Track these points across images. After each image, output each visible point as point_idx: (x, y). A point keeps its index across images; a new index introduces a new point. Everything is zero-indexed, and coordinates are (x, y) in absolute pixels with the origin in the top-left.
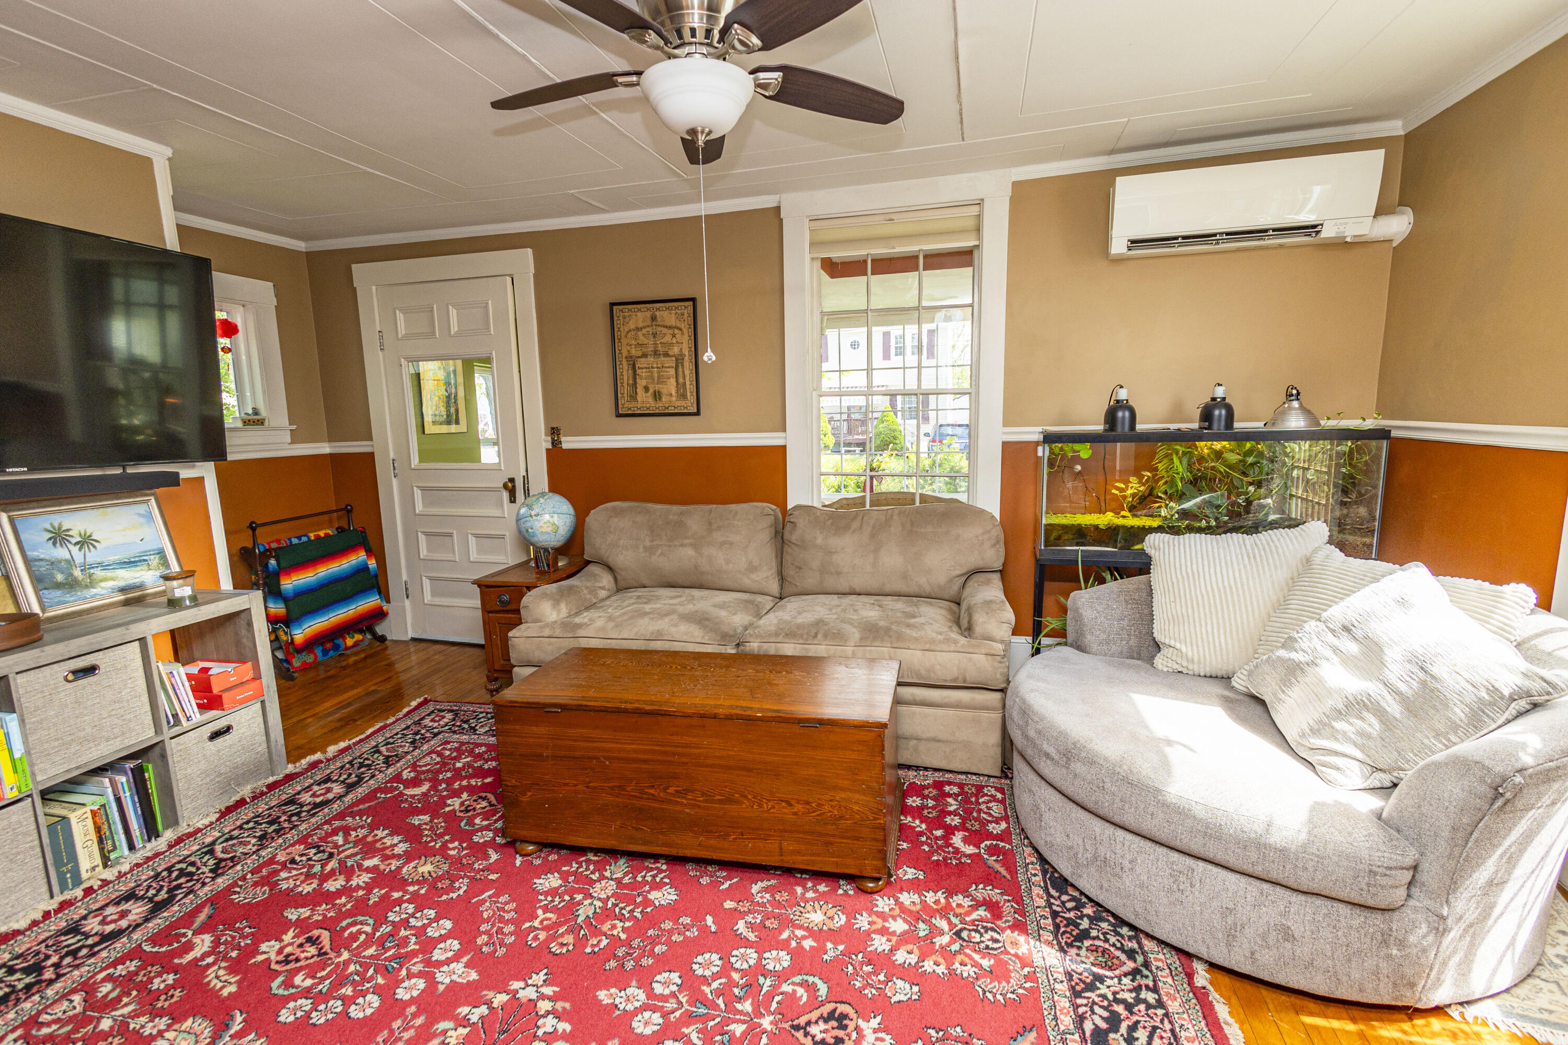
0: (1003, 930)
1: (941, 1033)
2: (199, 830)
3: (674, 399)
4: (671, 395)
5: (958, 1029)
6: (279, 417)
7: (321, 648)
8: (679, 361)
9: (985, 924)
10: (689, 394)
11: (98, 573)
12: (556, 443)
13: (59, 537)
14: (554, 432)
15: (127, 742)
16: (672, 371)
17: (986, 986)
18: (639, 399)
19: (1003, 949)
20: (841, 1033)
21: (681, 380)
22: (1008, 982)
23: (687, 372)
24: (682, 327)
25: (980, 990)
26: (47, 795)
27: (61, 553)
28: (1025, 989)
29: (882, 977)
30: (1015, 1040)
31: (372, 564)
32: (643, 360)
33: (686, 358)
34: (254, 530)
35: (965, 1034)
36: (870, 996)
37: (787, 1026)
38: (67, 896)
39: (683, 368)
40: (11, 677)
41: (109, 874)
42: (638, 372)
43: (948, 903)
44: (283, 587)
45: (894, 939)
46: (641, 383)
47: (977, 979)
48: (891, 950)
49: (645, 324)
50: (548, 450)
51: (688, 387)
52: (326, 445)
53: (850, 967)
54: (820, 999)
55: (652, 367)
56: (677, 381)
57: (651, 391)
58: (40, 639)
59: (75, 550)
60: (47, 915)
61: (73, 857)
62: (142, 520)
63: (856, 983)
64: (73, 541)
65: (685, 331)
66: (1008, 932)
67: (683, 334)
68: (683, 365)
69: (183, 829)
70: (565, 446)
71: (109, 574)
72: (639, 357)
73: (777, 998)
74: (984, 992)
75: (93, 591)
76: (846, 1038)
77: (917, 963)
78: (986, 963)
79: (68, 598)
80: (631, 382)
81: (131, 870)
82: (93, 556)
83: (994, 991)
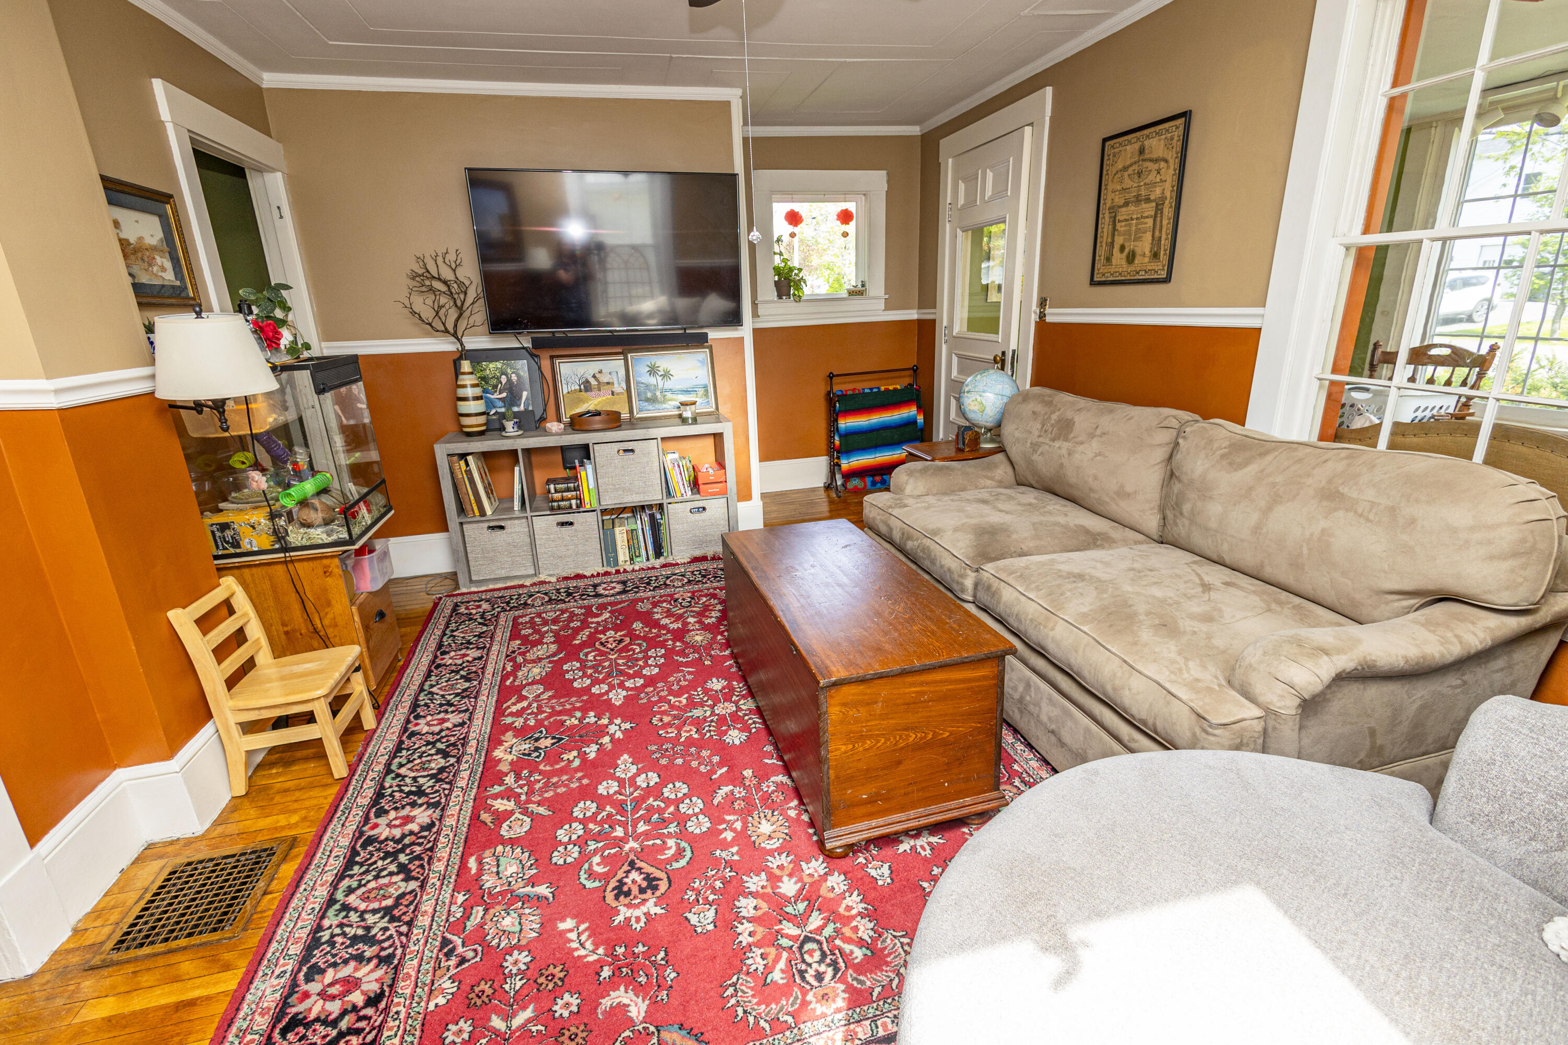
0: (842, 980)
1: (663, 962)
2: (677, 564)
3: (1147, 260)
4: (1144, 255)
5: (673, 975)
6: (877, 288)
7: (871, 479)
8: (1159, 209)
9: (840, 960)
10: (1162, 253)
11: (669, 395)
12: (1042, 316)
13: (653, 371)
14: (1042, 303)
15: (646, 498)
16: (1150, 222)
17: (742, 984)
18: (1114, 261)
19: (808, 987)
20: (635, 890)
21: (1157, 234)
22: (758, 1004)
23: (1165, 222)
24: (1169, 158)
25: (734, 979)
26: (604, 512)
27: (652, 380)
28: (757, 1023)
29: (711, 897)
30: (680, 1029)
31: (920, 419)
32: (1124, 209)
33: (1167, 202)
34: (831, 378)
35: (669, 982)
36: (686, 897)
37: (632, 856)
38: (609, 569)
39: (1162, 217)
40: (591, 445)
41: (629, 568)
42: (1118, 225)
43: (853, 918)
44: (840, 426)
45: (769, 890)
46: (1119, 240)
47: (748, 973)
48: (751, 893)
49: (1133, 160)
50: (1036, 322)
51: (1163, 242)
52: (915, 311)
53: (714, 872)
54: (668, 867)
55: (1132, 219)
56: (1153, 236)
57: (1127, 251)
58: (620, 426)
59: (659, 379)
60: (598, 574)
61: (615, 551)
62: (699, 364)
63: (698, 883)
64: (660, 373)
65: (1171, 162)
66: (842, 987)
67: (1168, 167)
68: (1162, 213)
69: (670, 560)
70: (1049, 319)
71: (674, 396)
72: (1120, 207)
73: (658, 842)
74: (734, 985)
75: (664, 406)
76: (632, 897)
77: (744, 918)
78: (777, 976)
79: (650, 407)
80: (1110, 240)
81: (639, 570)
82: (669, 384)
83: (740, 994)
